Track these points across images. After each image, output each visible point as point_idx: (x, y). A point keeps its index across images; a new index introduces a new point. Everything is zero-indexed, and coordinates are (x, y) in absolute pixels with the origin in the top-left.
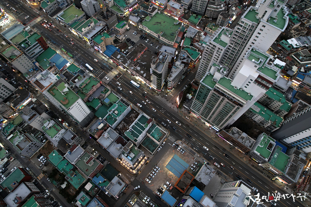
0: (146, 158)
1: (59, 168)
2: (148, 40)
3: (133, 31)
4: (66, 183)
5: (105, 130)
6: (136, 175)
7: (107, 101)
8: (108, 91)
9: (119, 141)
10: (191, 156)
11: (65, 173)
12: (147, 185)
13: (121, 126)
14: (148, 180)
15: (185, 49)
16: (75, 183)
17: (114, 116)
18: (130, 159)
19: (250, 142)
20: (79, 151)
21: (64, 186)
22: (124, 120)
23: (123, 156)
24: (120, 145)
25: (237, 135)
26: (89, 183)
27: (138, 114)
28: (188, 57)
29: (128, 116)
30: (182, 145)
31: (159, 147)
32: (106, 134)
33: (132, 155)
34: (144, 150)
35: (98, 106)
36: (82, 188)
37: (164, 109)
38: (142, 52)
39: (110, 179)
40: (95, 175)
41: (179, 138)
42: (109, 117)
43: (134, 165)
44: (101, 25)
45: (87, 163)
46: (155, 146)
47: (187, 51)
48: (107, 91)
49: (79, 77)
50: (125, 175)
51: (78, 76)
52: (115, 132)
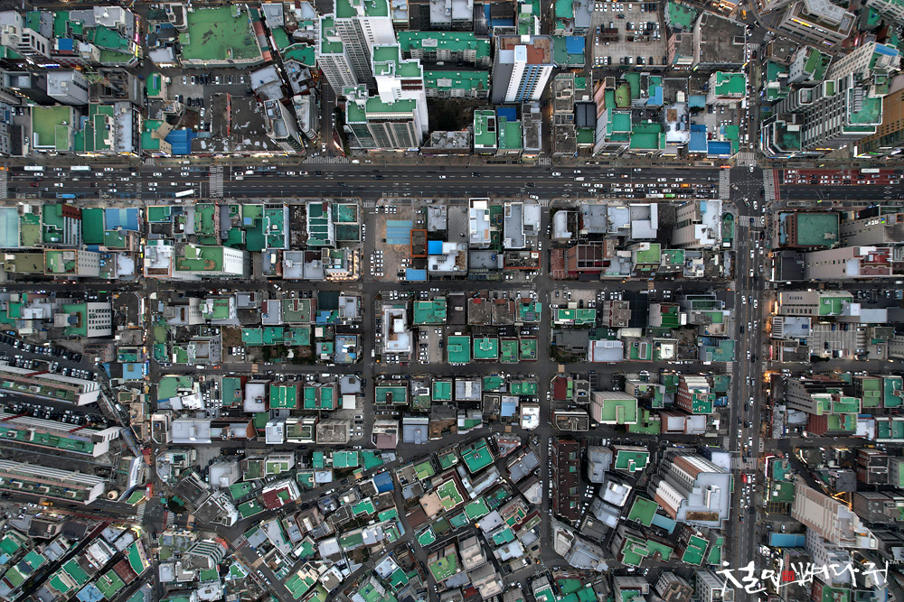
0: (356, 252)
1: (268, 341)
2: (217, 78)
3: (179, 77)
4: (290, 351)
5: (282, 259)
6: (360, 280)
7: (249, 222)
8: (238, 208)
9: (309, 258)
10: (407, 208)
11: (280, 342)
12: (381, 281)
13: (294, 239)
14: (378, 274)
15: (286, 55)
16: (301, 340)
17: (276, 233)
18: (339, 267)
19: (463, 138)
20: (274, 306)
21: (291, 355)
22: (291, 228)
23: (329, 271)
24: (315, 262)
25: (442, 141)
26: (316, 329)
27: (303, 207)
28: (302, 67)
29: (291, 219)
30: (387, 203)
31: (362, 227)
32: (288, 263)
33: (338, 261)
34: (347, 244)
35: (241, 237)
36: (313, 339)
37: (329, 172)
38: (229, 108)
39: (335, 306)
40: (315, 316)
41: (376, 197)
42: (270, 240)
43: (348, 270)
44: (124, 110)
45: (296, 309)
46: (356, 229)
47: (292, 58)
48: (235, 209)
49: (180, 220)
50: (350, 289)
51: (176, 219)
52: (293, 251)
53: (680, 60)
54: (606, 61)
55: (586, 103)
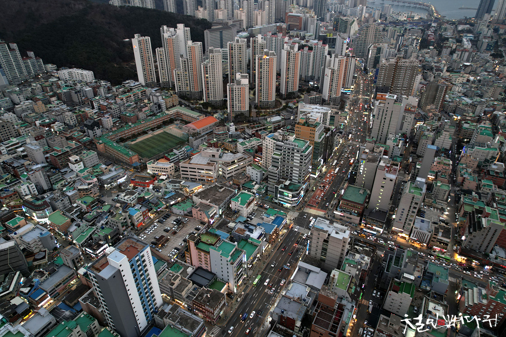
53: (209, 213)
54: (176, 250)
55: (194, 273)
